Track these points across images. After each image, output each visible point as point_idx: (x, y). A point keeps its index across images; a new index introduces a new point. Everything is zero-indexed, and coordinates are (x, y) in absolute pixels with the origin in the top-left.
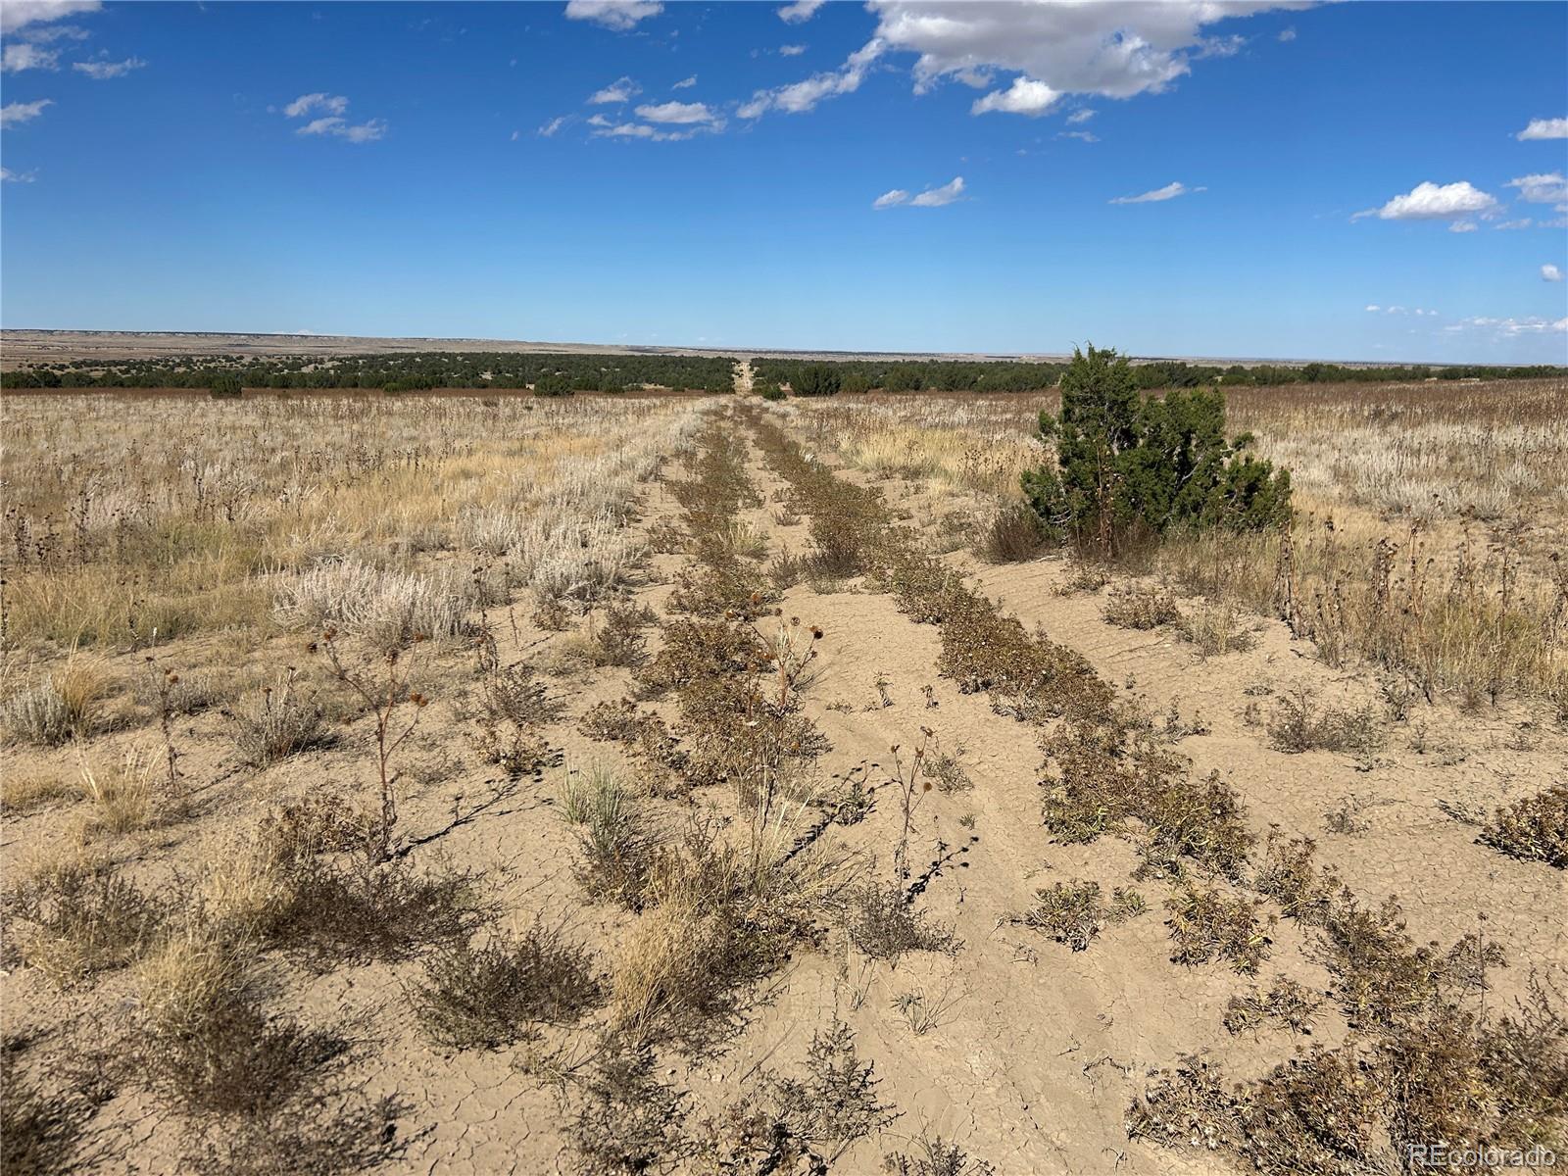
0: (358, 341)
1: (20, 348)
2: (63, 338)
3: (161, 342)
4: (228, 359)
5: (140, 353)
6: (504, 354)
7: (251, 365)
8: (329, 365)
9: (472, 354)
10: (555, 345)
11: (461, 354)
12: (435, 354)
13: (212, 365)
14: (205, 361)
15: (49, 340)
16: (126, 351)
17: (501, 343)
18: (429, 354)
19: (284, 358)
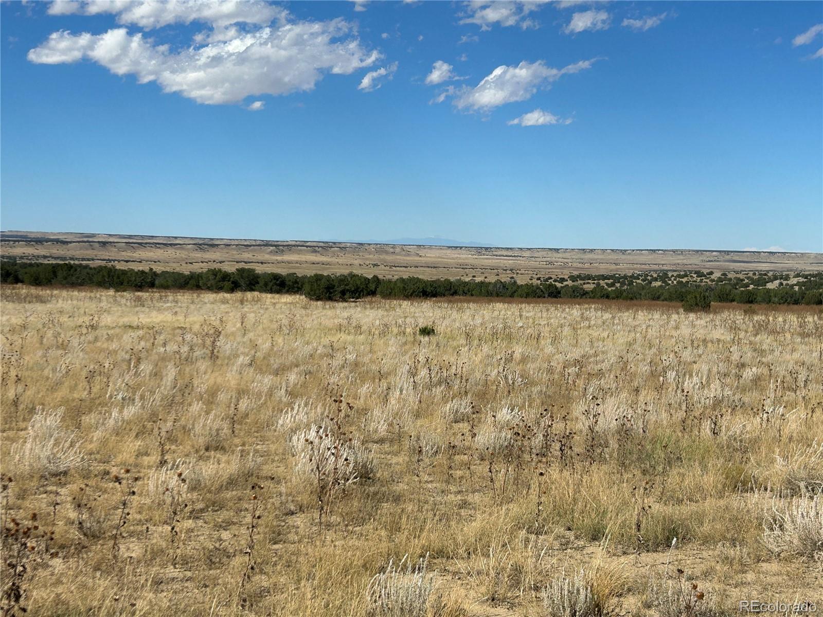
1: (533, 263)
2: (567, 255)
4: (700, 274)
5: (625, 269)
7: (720, 280)
8: (794, 281)
13: (684, 280)
14: (679, 276)
15: (554, 257)
16: (614, 267)
19: (751, 274)
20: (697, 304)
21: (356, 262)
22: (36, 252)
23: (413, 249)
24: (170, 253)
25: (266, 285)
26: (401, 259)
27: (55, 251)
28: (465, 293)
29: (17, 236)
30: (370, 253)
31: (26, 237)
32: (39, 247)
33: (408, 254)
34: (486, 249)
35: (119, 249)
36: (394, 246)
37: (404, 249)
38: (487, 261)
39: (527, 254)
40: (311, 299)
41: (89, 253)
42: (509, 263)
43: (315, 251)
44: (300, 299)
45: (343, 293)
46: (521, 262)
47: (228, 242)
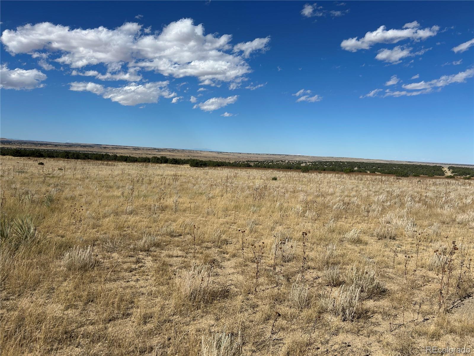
0: (314, 157)
1: (234, 157)
2: (243, 155)
3: (265, 156)
4: (282, 161)
5: (260, 159)
6: (359, 162)
7: (288, 163)
8: (308, 164)
9: (349, 162)
10: (373, 160)
11: (346, 162)
12: (338, 162)
13: (278, 163)
14: (276, 162)
15: (240, 155)
16: (257, 158)
17: (356, 159)
18: (336, 162)
19: (296, 161)
20: (305, 171)
21: (183, 155)
22: (84, 150)
23: (199, 152)
24: (126, 151)
25: (171, 161)
26: (196, 155)
27: (90, 149)
28: (225, 166)
29: (77, 145)
30: (186, 153)
31: (80, 145)
32: (85, 148)
33: (198, 153)
34: (220, 152)
35: (110, 150)
36: (193, 151)
37: (197, 152)
38: (220, 156)
39: (232, 154)
40: (191, 166)
41: (100, 150)
42: (227, 156)
43: (170, 152)
44: (188, 166)
45: (201, 165)
46: (231, 156)
47: (143, 148)
